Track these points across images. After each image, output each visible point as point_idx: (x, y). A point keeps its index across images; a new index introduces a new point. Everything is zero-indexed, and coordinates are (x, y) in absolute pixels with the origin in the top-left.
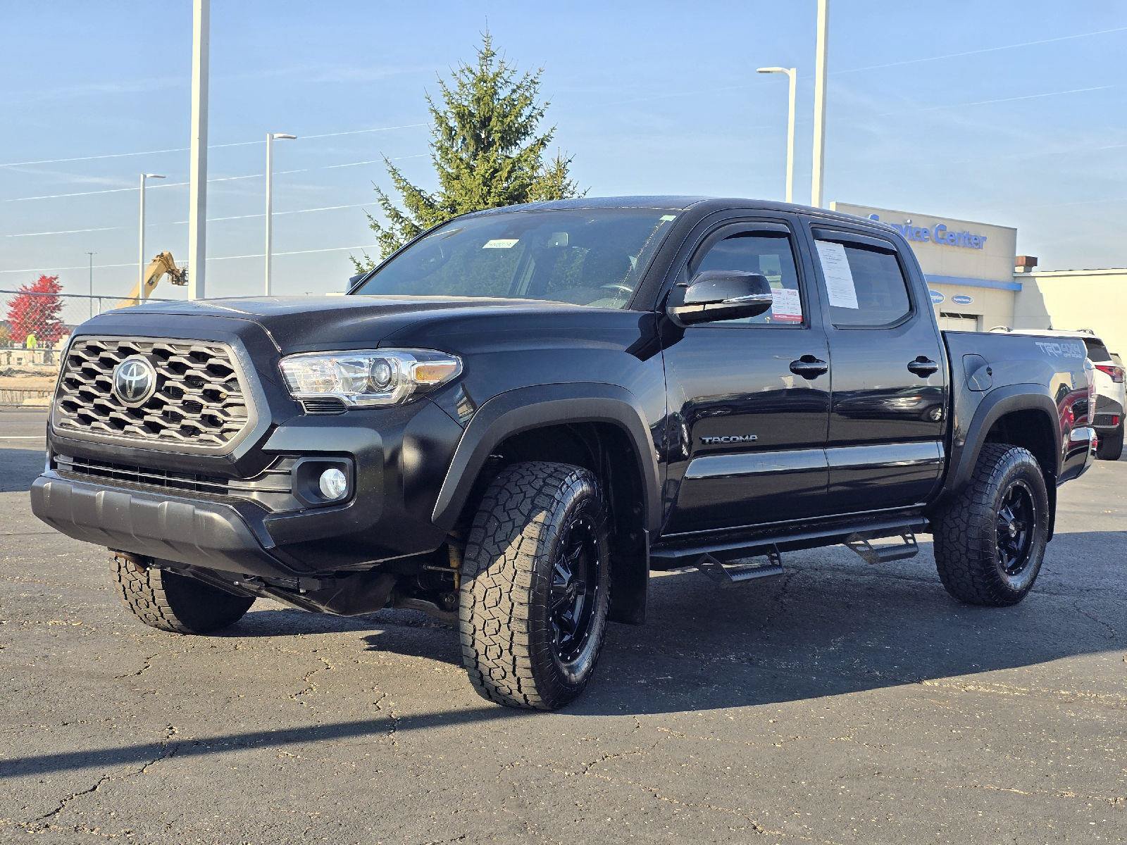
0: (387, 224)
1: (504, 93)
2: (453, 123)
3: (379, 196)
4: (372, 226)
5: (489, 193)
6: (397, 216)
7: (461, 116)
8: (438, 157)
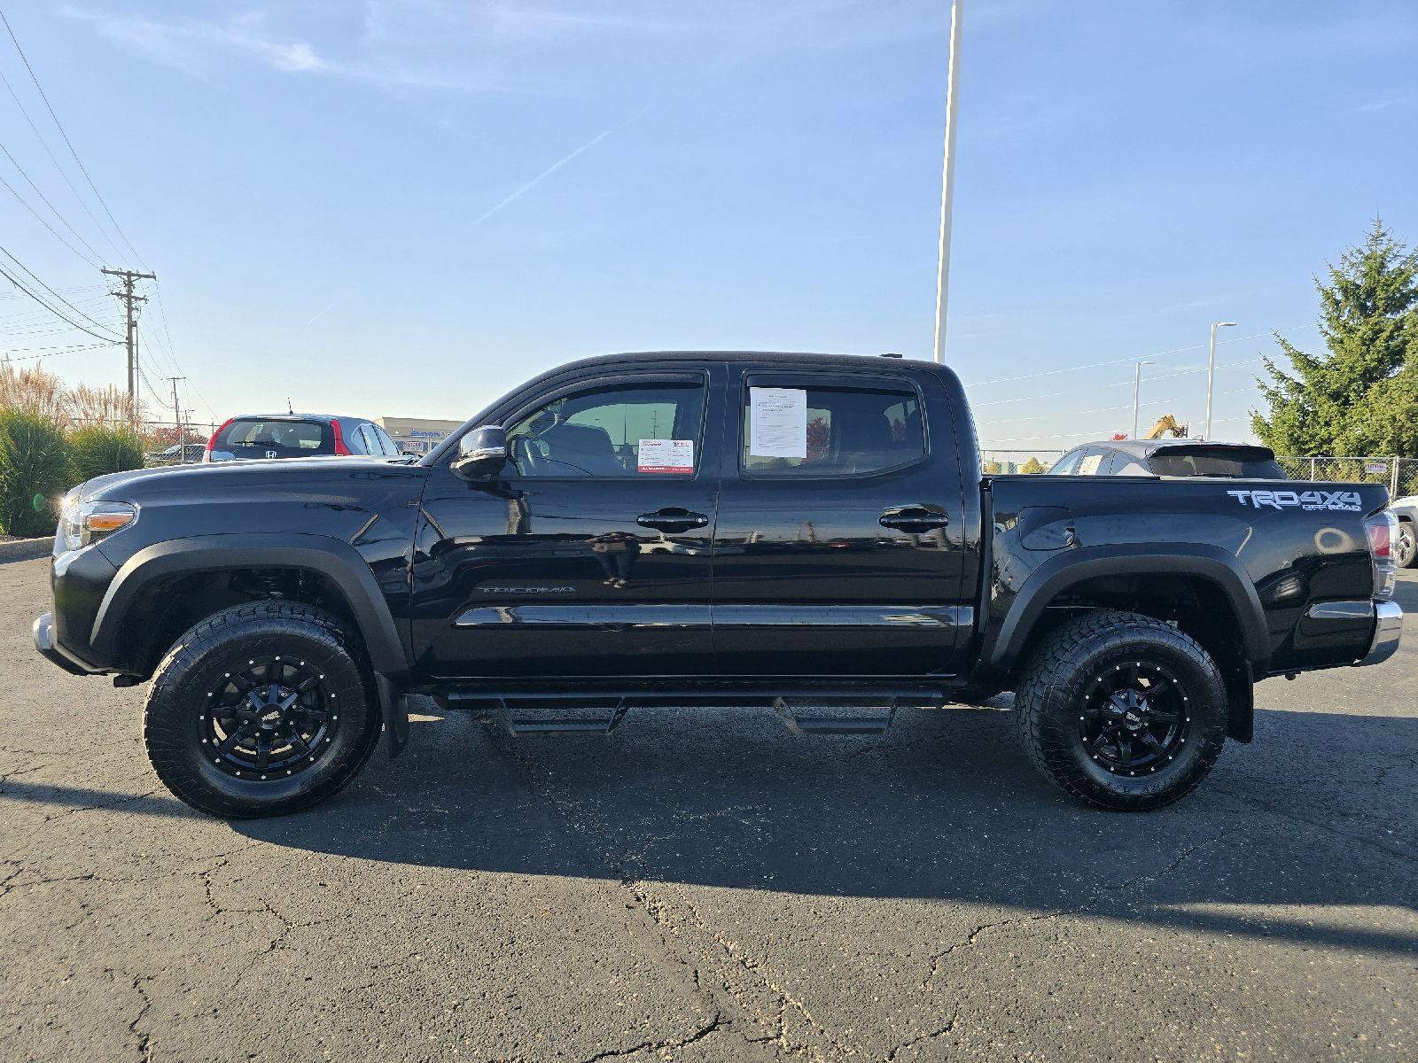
0: (1272, 384)
1: (1392, 266)
2: (1339, 297)
3: (1266, 363)
4: (1259, 387)
5: (1368, 351)
6: (1282, 377)
7: (1345, 290)
8: (1326, 328)
